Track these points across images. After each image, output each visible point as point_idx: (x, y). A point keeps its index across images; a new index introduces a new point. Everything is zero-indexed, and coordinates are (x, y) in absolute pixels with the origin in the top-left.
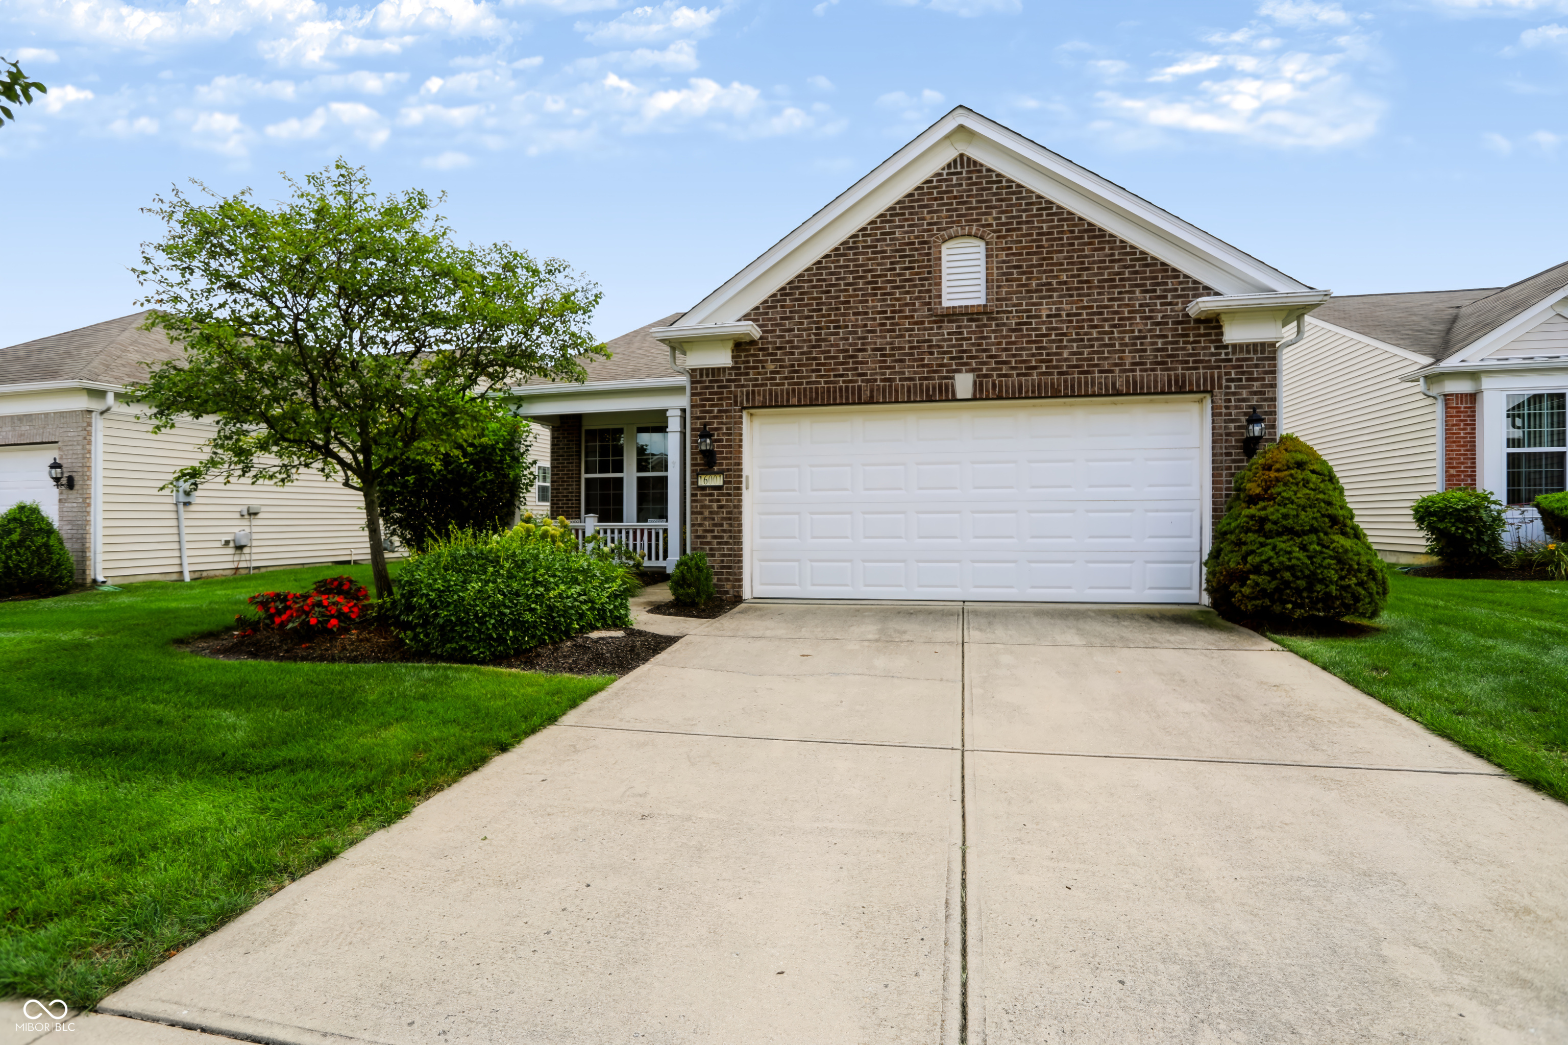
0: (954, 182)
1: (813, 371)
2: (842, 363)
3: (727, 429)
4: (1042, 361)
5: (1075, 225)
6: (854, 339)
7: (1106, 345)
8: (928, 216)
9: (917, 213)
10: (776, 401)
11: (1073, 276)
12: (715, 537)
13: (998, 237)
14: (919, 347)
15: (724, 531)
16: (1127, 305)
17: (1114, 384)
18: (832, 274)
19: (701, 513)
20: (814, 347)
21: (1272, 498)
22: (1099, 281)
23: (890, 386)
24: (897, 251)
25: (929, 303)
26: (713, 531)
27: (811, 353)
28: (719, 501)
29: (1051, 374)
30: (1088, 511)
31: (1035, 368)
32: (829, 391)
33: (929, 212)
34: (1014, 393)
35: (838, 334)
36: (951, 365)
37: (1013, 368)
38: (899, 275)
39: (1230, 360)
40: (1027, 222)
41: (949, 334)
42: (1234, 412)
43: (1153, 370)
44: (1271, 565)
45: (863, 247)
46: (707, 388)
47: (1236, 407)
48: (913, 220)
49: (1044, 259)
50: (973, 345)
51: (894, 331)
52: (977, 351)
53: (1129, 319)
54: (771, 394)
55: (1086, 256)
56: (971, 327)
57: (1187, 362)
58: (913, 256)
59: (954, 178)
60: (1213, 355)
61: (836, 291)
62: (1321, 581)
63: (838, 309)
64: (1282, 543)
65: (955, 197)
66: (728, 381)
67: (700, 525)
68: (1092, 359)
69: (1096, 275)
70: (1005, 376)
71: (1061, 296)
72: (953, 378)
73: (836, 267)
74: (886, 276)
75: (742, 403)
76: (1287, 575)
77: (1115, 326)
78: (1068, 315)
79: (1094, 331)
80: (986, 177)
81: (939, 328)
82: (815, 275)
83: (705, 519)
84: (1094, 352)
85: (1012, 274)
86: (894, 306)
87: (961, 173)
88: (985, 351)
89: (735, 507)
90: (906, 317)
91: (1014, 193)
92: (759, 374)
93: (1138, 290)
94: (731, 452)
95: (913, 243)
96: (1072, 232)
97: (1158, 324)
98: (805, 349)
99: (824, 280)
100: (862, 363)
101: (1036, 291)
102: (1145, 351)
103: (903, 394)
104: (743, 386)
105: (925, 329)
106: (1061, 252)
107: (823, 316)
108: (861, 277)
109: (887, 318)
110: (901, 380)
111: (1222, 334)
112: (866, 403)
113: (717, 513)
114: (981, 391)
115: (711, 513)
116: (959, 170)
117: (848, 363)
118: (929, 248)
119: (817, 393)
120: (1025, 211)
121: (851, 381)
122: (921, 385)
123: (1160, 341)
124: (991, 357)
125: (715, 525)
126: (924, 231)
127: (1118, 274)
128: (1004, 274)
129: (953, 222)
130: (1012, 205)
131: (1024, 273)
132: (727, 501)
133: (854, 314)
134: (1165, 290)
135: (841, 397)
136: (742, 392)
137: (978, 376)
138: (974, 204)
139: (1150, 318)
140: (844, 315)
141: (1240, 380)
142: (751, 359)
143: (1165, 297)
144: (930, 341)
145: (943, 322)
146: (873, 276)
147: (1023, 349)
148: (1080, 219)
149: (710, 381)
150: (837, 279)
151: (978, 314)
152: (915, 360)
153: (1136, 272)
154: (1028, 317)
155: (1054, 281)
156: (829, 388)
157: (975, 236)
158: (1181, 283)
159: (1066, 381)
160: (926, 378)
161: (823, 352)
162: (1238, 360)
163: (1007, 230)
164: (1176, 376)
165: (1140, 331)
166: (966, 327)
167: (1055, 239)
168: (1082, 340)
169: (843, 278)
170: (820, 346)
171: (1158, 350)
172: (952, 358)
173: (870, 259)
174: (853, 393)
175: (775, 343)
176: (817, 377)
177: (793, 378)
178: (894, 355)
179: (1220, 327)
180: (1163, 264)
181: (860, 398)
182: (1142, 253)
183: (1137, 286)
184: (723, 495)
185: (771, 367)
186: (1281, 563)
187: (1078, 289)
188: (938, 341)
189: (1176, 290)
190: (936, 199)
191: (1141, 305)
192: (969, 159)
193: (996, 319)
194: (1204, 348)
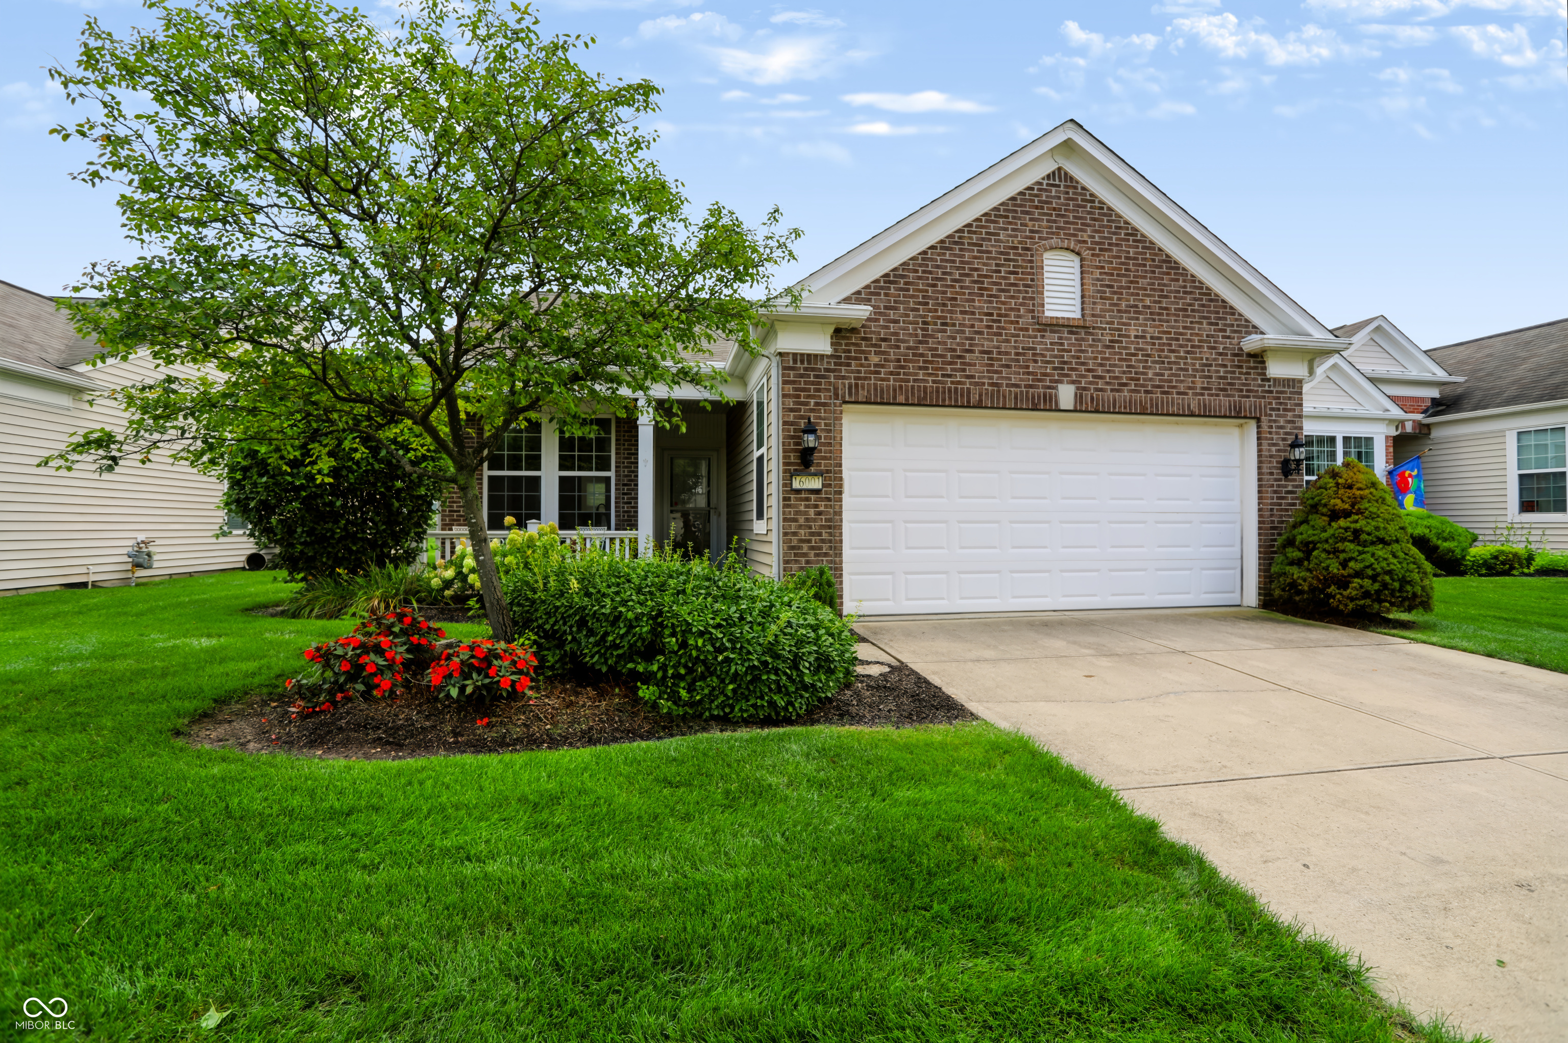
0: (1053, 194)
1: (920, 368)
2: (950, 363)
3: (826, 425)
4: (1132, 379)
5: (1156, 255)
6: (961, 338)
7: (1181, 369)
8: (1030, 223)
9: (1020, 218)
10: (882, 397)
11: (1155, 302)
12: (812, 548)
13: (1093, 255)
14: (1024, 354)
15: (823, 541)
16: (1197, 335)
17: (1189, 406)
18: (938, 267)
19: (795, 520)
20: (920, 342)
21: (1360, 512)
22: (1176, 309)
23: (998, 391)
24: (1002, 253)
25: (1033, 311)
26: (809, 541)
27: (917, 348)
28: (816, 506)
29: (1138, 392)
30: (1157, 522)
31: (1125, 385)
32: (938, 392)
33: (1031, 220)
34: (1109, 407)
35: (945, 331)
36: (1053, 375)
37: (1107, 383)
38: (1005, 278)
39: (1271, 392)
40: (1117, 245)
41: (1051, 344)
42: (1275, 437)
43: (1217, 395)
44: (1374, 570)
45: (969, 244)
46: (802, 376)
47: (1277, 433)
48: (1016, 224)
49: (1131, 282)
50: (1073, 357)
51: (1000, 334)
52: (1077, 363)
53: (1199, 347)
54: (876, 389)
55: (1165, 285)
56: (1070, 339)
57: (1241, 390)
58: (1017, 261)
59: (1054, 189)
60: (1260, 386)
61: (942, 286)
62: (1409, 582)
63: (944, 305)
64: (1380, 551)
65: (1054, 209)
66: (827, 370)
67: (795, 534)
68: (1171, 381)
69: (1173, 303)
70: (1101, 390)
71: (1146, 319)
72: (1056, 388)
73: (942, 260)
74: (991, 277)
75: (843, 396)
76: (1387, 578)
77: (1188, 352)
78: (1152, 338)
79: (1172, 355)
80: (1081, 194)
81: (1043, 337)
82: (920, 265)
83: (800, 527)
84: (1173, 375)
85: (1105, 292)
86: (1000, 309)
87: (1059, 186)
88: (1083, 364)
89: (835, 513)
90: (1012, 322)
91: (1105, 215)
92: (862, 365)
93: (1205, 322)
94: (830, 452)
95: (1016, 248)
96: (1154, 260)
97: (1221, 354)
98: (911, 344)
99: (930, 273)
100: (970, 364)
101: (1126, 312)
102: (1211, 377)
103: (1010, 400)
104: (844, 378)
105: (1030, 337)
106: (1145, 277)
107: (930, 311)
108: (967, 275)
109: (994, 321)
110: (1007, 385)
111: (1265, 368)
112: (974, 407)
113: (815, 520)
114: (1081, 403)
115: (807, 520)
116: (1057, 182)
117: (956, 363)
118: (1032, 256)
119: (925, 392)
120: (1115, 234)
121: (959, 383)
122: (1027, 392)
123: (1222, 370)
124: (1089, 370)
125: (812, 534)
126: (1027, 237)
127: (1190, 305)
128: (1099, 291)
129: (1053, 233)
130: (1103, 226)
131: (1115, 293)
132: (826, 506)
133: (962, 312)
134: (1225, 325)
135: (950, 398)
136: (844, 384)
137: (1078, 388)
138: (1071, 219)
139: (1214, 348)
140: (951, 312)
141: (1279, 410)
142: (853, 348)
143: (1225, 331)
144: (1035, 349)
145: (1045, 331)
146: (979, 276)
147: (1115, 366)
148: (1160, 250)
149: (806, 369)
150: (944, 273)
151: (1077, 327)
152: (1021, 367)
153: (1203, 306)
154: (1119, 336)
155: (1140, 304)
156: (938, 388)
157: (1073, 251)
158: (1236, 320)
159: (1151, 399)
160: (1031, 386)
161: (931, 349)
162: (1277, 392)
163: (1101, 250)
164: (1235, 402)
165: (1207, 359)
166: (1067, 339)
167: (1140, 265)
168: (1163, 362)
169: (950, 274)
170: (927, 342)
171: (1221, 378)
172: (1055, 369)
173: (975, 257)
174: (962, 396)
175: (879, 333)
176: (924, 374)
177: (899, 374)
178: (1001, 360)
179: (1264, 362)
180: (1223, 301)
181: (969, 402)
182: (1208, 288)
183: (1205, 318)
184: (822, 500)
185: (875, 359)
186: (1382, 568)
187: (1159, 314)
188: (1041, 349)
189: (1232, 325)
190: (1037, 207)
191: (1208, 336)
192: (1066, 174)
193: (1092, 334)
194: (1255, 379)
